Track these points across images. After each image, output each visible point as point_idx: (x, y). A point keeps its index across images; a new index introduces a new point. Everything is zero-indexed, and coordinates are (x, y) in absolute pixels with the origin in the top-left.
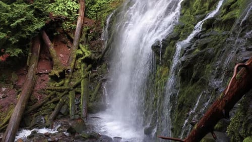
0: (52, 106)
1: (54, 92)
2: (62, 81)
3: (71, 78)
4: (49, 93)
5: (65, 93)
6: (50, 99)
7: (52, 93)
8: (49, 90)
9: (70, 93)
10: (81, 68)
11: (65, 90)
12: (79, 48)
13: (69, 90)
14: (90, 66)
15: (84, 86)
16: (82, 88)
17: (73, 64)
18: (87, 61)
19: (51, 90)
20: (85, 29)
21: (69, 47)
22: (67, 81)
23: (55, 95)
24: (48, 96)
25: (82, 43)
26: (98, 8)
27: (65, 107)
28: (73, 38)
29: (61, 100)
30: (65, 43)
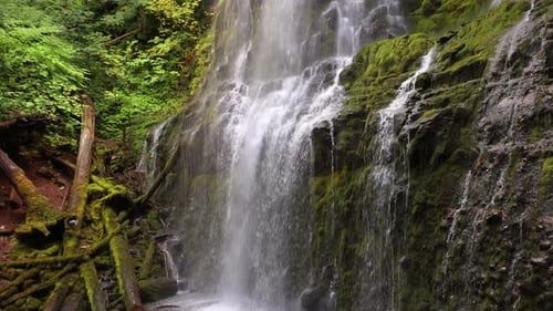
0: (32, 302)
1: (34, 270)
2: (54, 248)
3: (80, 238)
4: (17, 275)
5: (66, 268)
6: (20, 288)
7: (26, 273)
8: (16, 267)
9: (83, 267)
10: (101, 219)
11: (65, 263)
12: (91, 182)
13: (79, 261)
14: (123, 214)
15: (120, 250)
16: (116, 254)
17: (81, 209)
18: (117, 203)
19: (23, 266)
20: (101, 152)
21: (61, 185)
22: (71, 243)
23: (36, 278)
24: (16, 282)
25: (97, 173)
26: (124, 120)
27: (74, 298)
28: (72, 165)
29: (58, 284)
30: (48, 177)
